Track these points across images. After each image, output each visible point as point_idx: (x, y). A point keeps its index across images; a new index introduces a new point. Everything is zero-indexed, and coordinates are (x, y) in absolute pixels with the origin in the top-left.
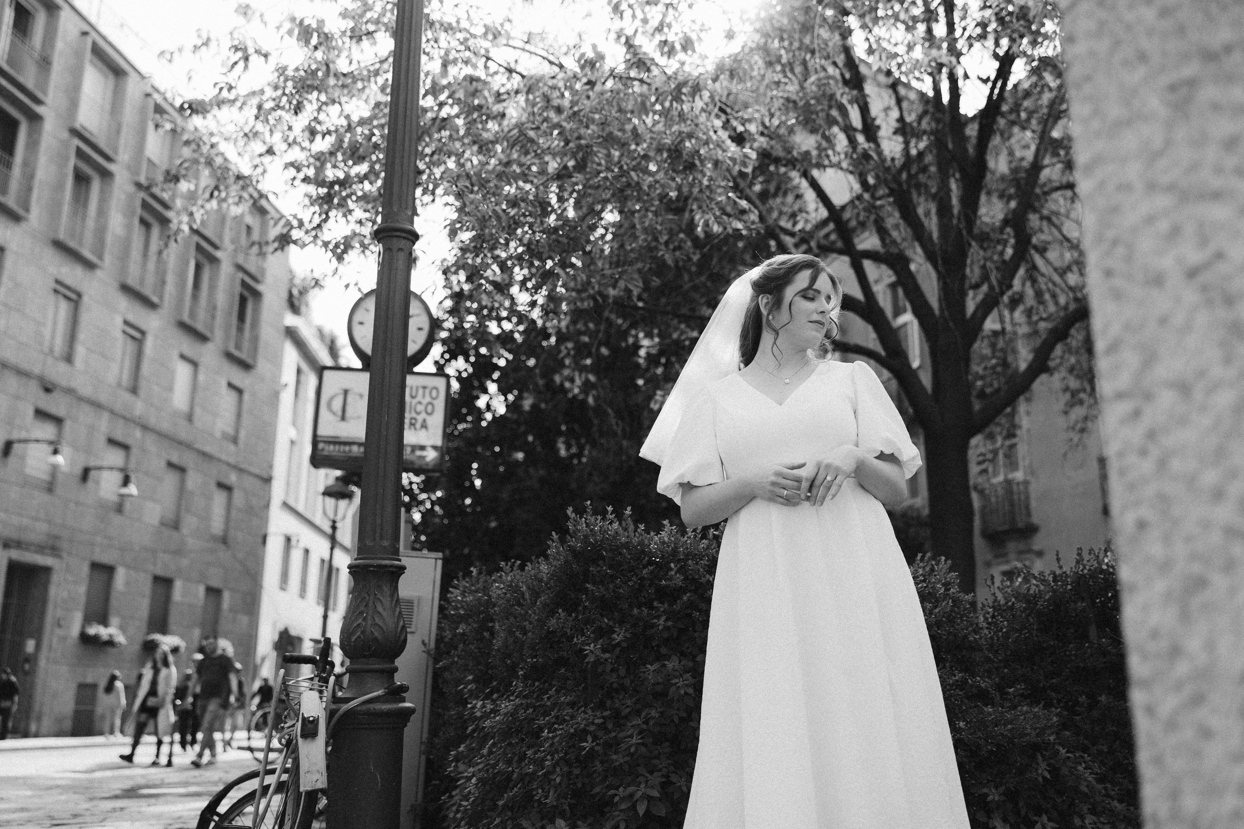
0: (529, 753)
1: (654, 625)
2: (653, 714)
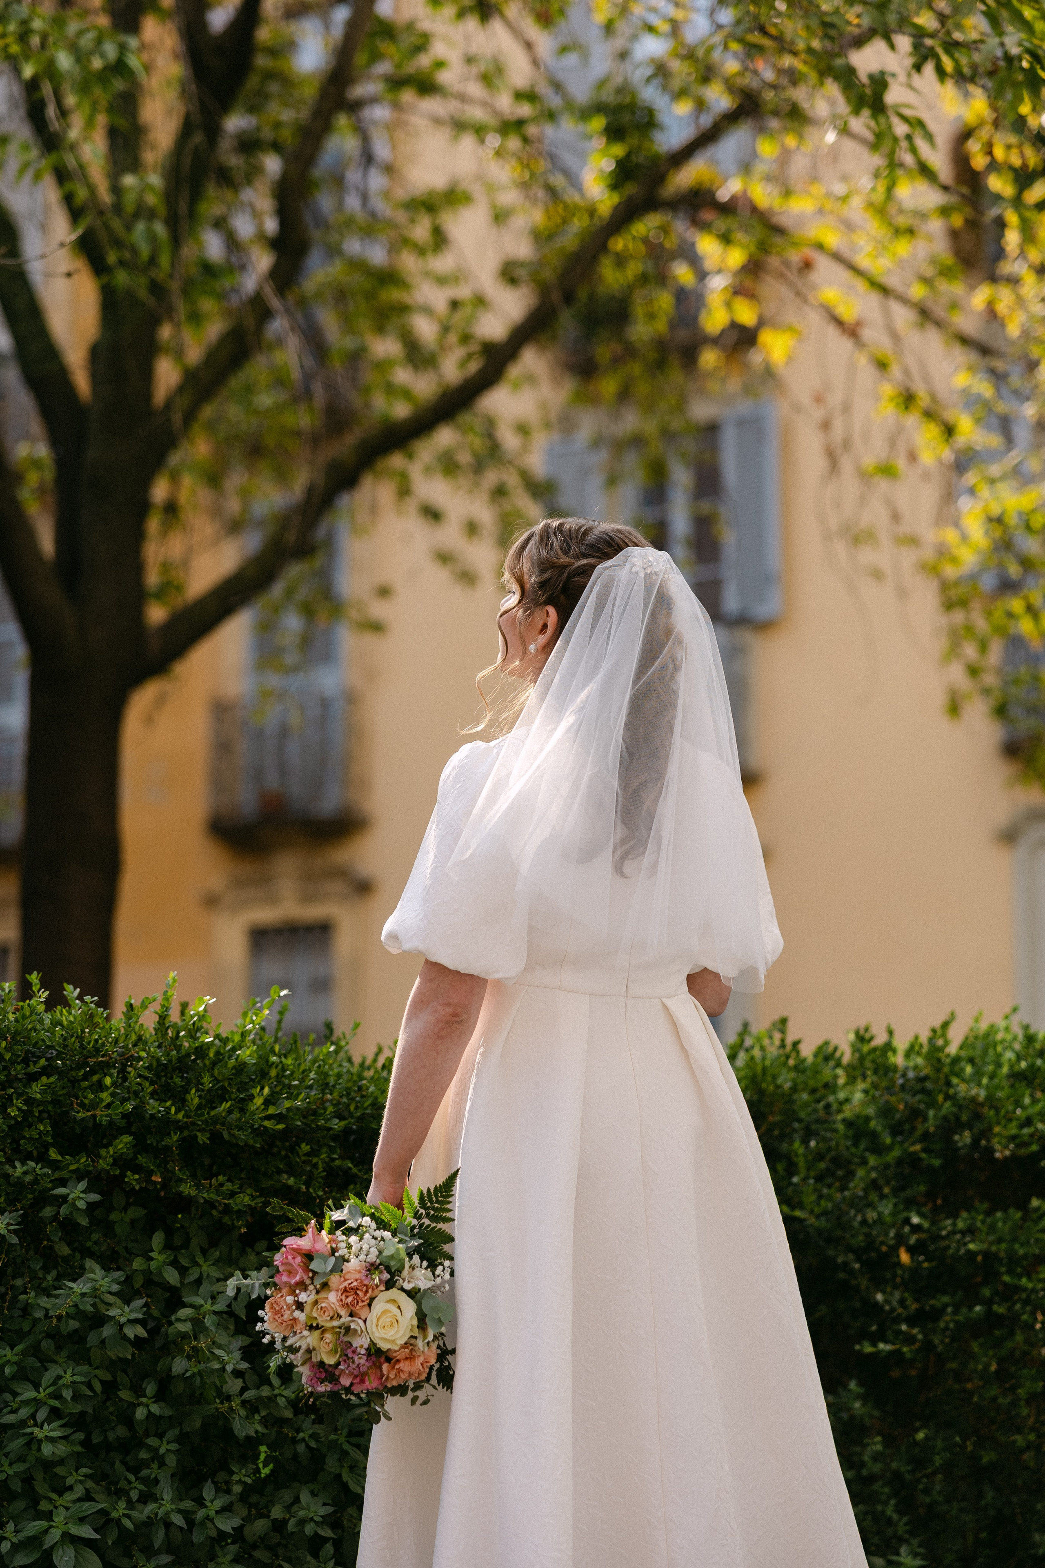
1: (64, 1198)
2: (68, 1378)
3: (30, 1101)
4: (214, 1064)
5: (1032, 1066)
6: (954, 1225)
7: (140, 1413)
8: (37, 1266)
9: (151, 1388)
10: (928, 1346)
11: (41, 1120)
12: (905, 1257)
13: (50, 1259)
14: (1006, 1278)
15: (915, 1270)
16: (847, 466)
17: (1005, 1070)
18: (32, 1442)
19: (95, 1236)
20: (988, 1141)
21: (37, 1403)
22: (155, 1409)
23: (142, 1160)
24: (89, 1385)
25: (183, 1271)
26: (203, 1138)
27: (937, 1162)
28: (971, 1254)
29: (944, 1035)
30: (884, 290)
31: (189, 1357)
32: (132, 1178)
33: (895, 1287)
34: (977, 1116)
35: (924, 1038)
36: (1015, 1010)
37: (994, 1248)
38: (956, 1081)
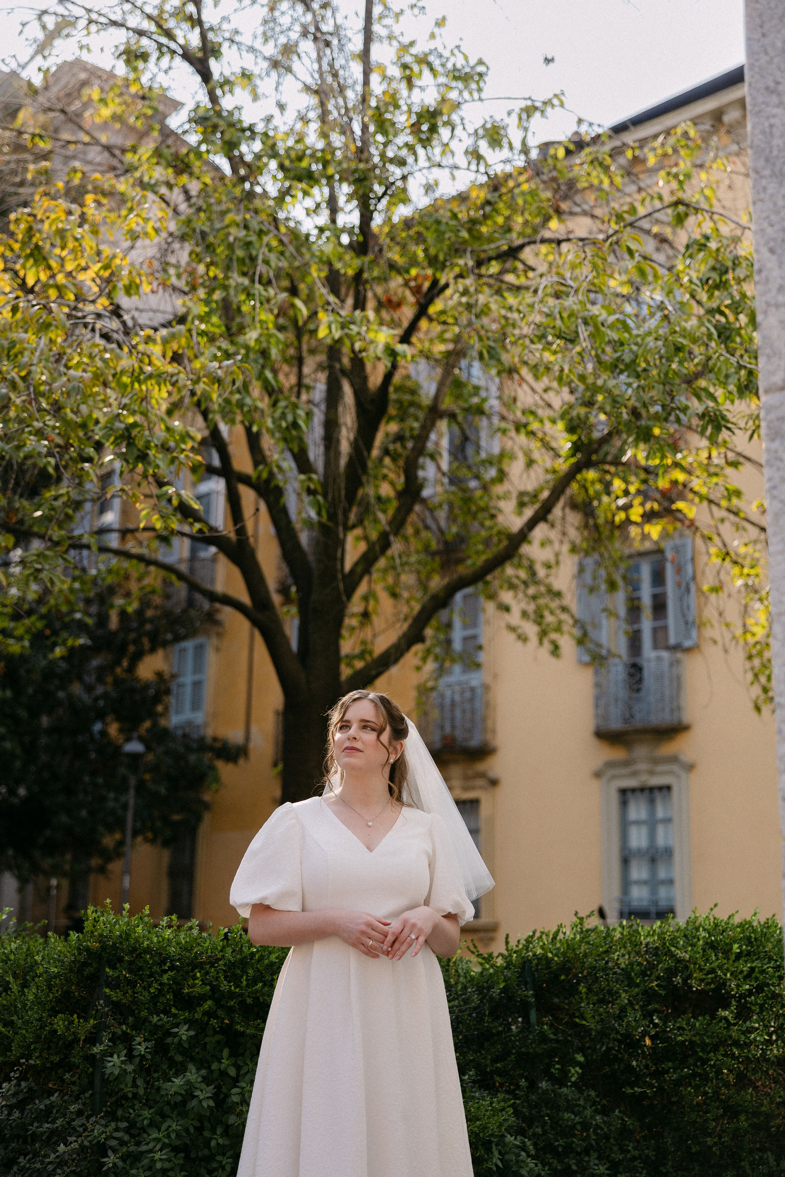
0: (22, 1160)
1: (176, 1035)
2: (174, 1126)
3: (161, 984)
4: (259, 961)
5: (718, 939)
7: (213, 1143)
8: (165, 1067)
9: (219, 1131)
10: (661, 1089)
11: (168, 992)
12: (648, 1042)
13: (172, 1063)
14: (701, 1054)
15: (654, 1048)
17: (701, 942)
18: (153, 1161)
19: (197, 1050)
20: (690, 981)
21: (158, 1140)
22: (221, 1141)
23: (220, 1012)
24: (187, 1130)
25: (238, 1068)
26: (249, 1001)
27: (663, 993)
28: (683, 1042)
30: (711, 501)
31: (238, 1115)
32: (213, 1021)
33: (643, 1058)
34: (687, 968)
36: (716, 905)
37: (694, 1039)
38: (673, 949)
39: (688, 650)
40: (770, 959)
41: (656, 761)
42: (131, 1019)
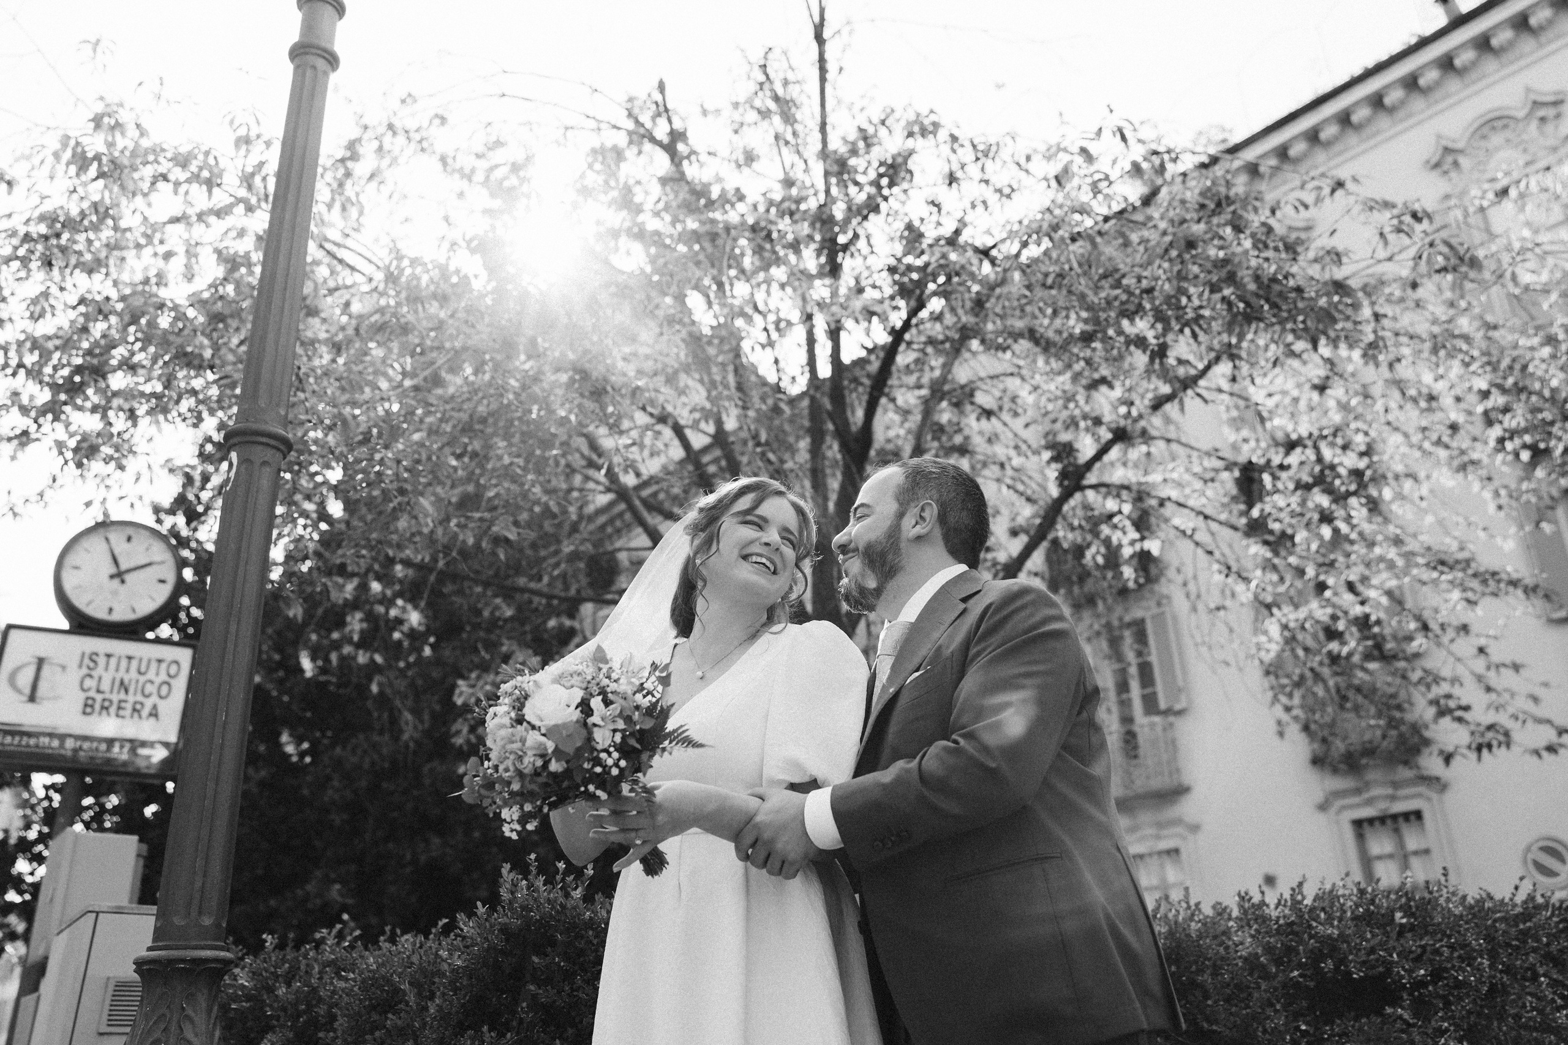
5: (1368, 910)
6: (1332, 1029)
16: (1200, 607)
17: (1349, 914)
20: (1346, 966)
27: (1312, 984)
29: (1301, 893)
34: (1334, 949)
35: (1287, 895)
38: (1314, 924)
39: (1180, 713)
40: (1444, 934)
41: (1160, 825)
42: (570, 1031)
